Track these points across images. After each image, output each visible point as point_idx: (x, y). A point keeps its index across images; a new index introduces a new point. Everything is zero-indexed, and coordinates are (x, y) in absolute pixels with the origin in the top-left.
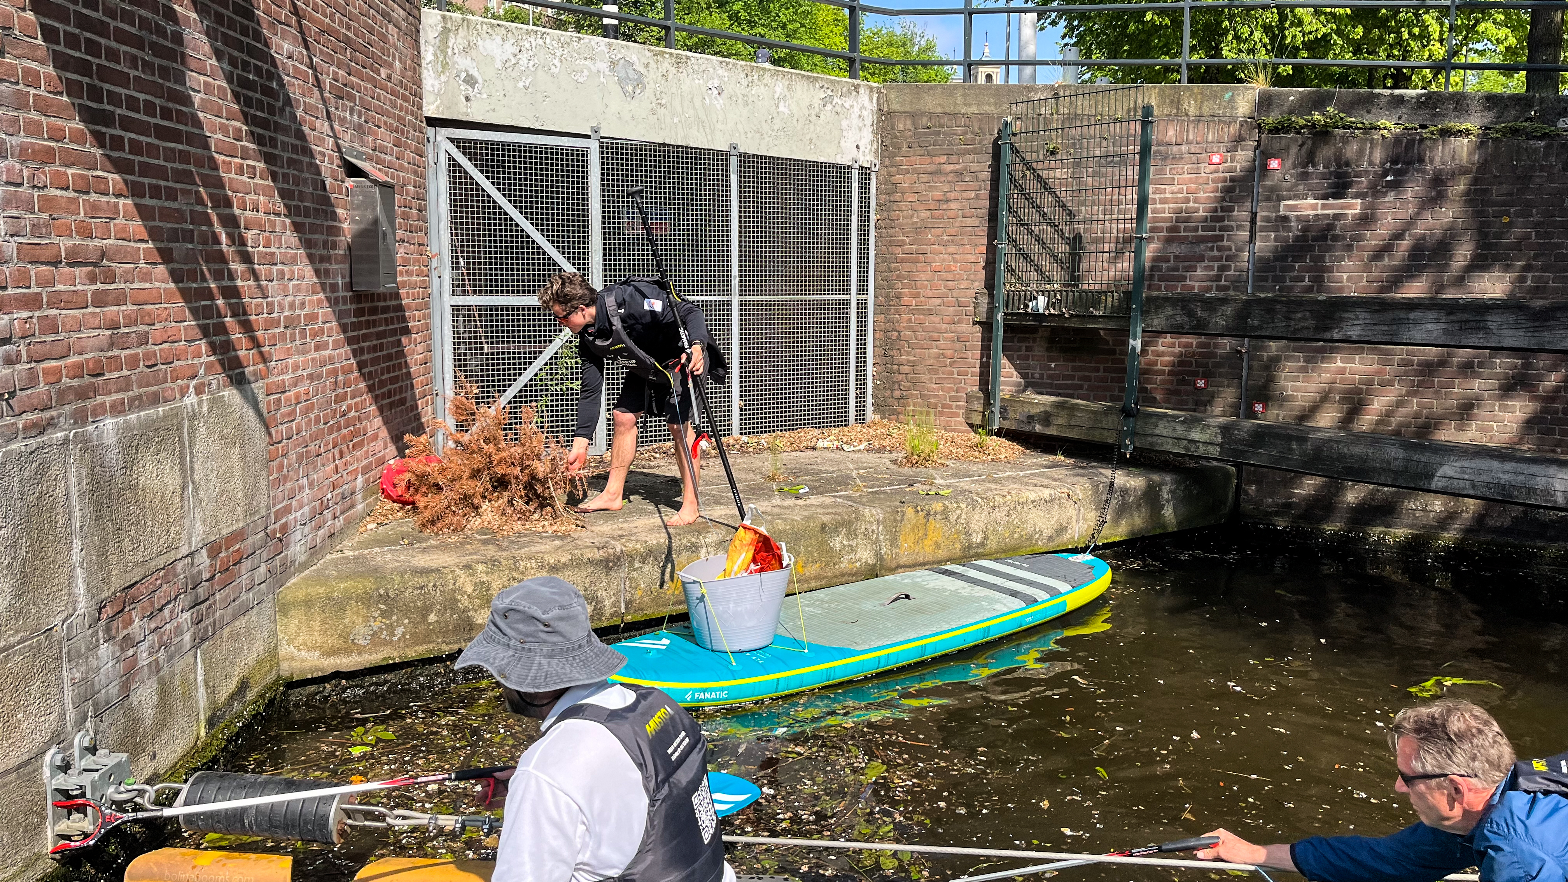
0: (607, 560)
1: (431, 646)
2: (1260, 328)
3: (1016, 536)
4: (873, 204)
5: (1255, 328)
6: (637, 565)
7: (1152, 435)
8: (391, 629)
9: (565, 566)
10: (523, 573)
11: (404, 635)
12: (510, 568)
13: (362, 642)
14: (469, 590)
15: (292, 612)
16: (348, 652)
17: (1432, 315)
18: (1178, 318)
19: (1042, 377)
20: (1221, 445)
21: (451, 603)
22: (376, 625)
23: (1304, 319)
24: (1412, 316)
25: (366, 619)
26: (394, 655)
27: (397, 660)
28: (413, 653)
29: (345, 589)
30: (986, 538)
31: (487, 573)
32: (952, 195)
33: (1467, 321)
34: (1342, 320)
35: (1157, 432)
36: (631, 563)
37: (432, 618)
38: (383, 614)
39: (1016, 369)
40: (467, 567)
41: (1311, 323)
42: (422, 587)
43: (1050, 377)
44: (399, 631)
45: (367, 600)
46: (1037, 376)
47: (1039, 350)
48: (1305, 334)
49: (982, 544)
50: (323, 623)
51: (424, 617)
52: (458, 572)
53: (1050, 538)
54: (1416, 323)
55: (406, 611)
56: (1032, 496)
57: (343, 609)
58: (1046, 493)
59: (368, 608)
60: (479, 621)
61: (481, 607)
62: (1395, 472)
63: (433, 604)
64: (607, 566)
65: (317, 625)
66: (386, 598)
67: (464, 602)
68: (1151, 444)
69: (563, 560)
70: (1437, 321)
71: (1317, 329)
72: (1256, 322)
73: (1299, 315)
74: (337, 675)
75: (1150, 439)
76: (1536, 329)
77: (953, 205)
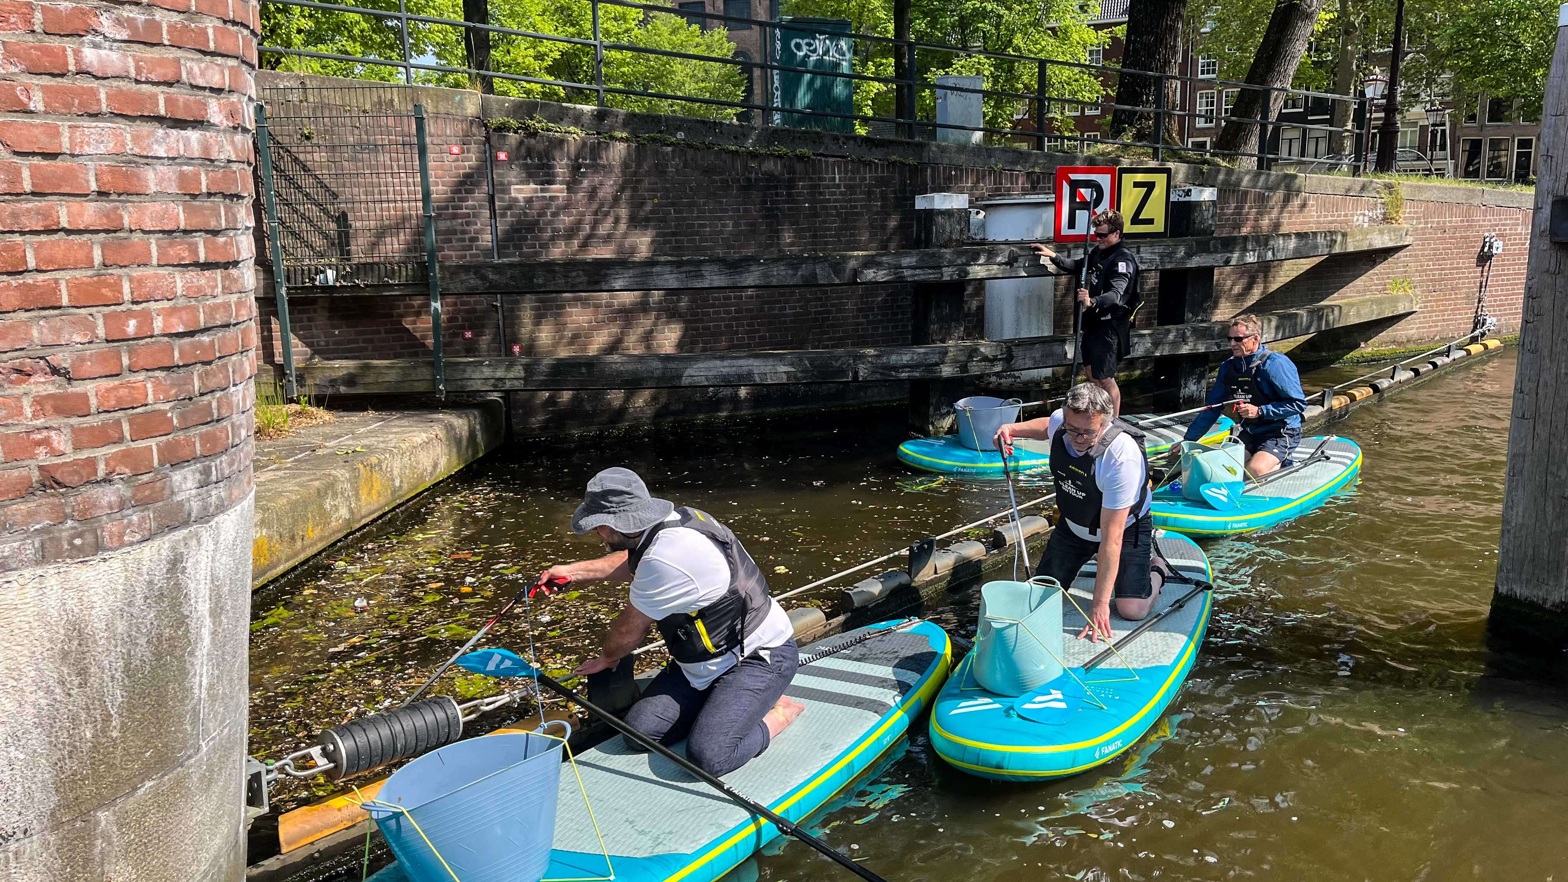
2: (544, 285)
3: (415, 476)
5: (540, 286)
7: (461, 380)
17: (668, 269)
18: (472, 281)
19: (327, 344)
20: (524, 379)
23: (578, 276)
24: (654, 270)
30: (402, 481)
33: (690, 272)
34: (606, 275)
35: (466, 376)
39: (300, 339)
41: (584, 279)
43: (336, 343)
46: (323, 343)
47: (321, 319)
48: (580, 288)
49: (400, 487)
53: (431, 474)
54: (658, 274)
56: (419, 440)
62: (657, 378)
68: (462, 387)
70: (671, 273)
71: (589, 283)
72: (541, 281)
73: (574, 274)
75: (460, 383)
76: (731, 274)
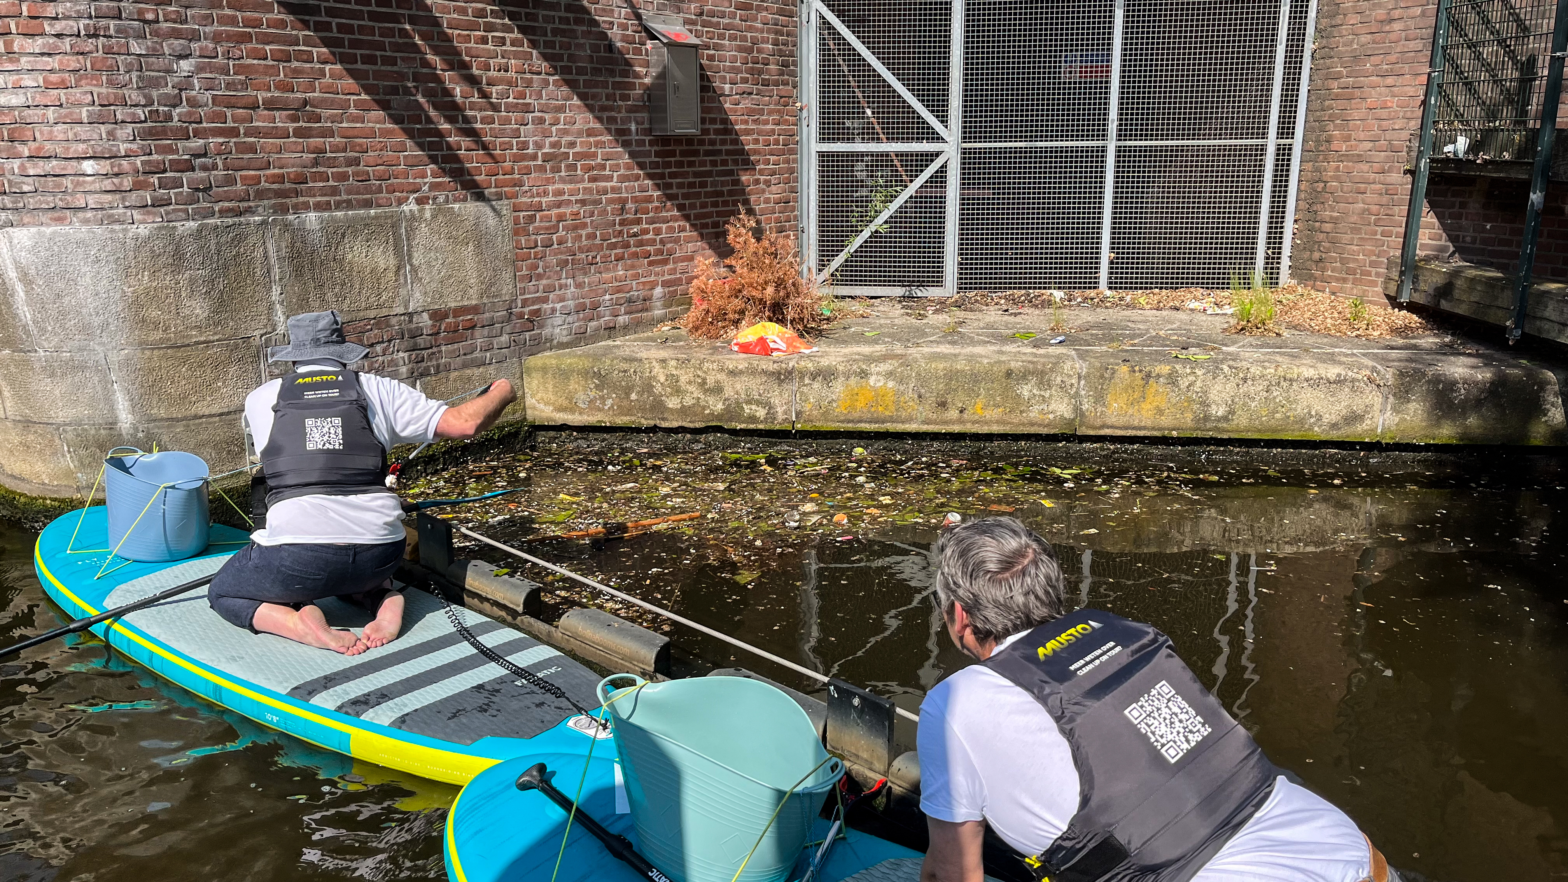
0: (780, 373)
1: (633, 418)
3: (1278, 416)
4: (1310, 30)
6: (807, 381)
7: (1541, 319)
8: (603, 399)
9: (741, 372)
10: (705, 372)
11: (612, 406)
12: (695, 367)
13: (583, 406)
14: (662, 379)
15: (534, 375)
16: (572, 411)
19: (1474, 241)
21: (648, 387)
22: (592, 394)
25: (585, 389)
26: (605, 419)
27: (608, 424)
28: (621, 420)
29: (570, 364)
30: (1232, 412)
31: (676, 368)
32: (1396, 14)
35: (1546, 315)
36: (802, 378)
37: (633, 396)
38: (597, 387)
39: (1444, 230)
40: (664, 361)
42: (625, 371)
43: (1484, 241)
44: (609, 402)
45: (585, 374)
46: (1468, 239)
47: (1474, 206)
49: (1225, 418)
50: (555, 386)
51: (628, 395)
52: (654, 363)
53: (1334, 426)
55: (614, 388)
56: (1309, 373)
57: (568, 378)
58: (1332, 372)
59: (586, 380)
60: (670, 406)
61: (671, 394)
63: (633, 386)
64: (779, 378)
65: (550, 387)
66: (598, 375)
67: (658, 389)
68: (1539, 329)
69: (740, 367)
74: (563, 427)
77: (1397, 26)
